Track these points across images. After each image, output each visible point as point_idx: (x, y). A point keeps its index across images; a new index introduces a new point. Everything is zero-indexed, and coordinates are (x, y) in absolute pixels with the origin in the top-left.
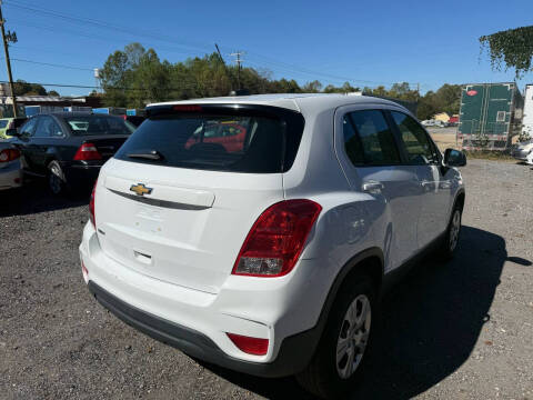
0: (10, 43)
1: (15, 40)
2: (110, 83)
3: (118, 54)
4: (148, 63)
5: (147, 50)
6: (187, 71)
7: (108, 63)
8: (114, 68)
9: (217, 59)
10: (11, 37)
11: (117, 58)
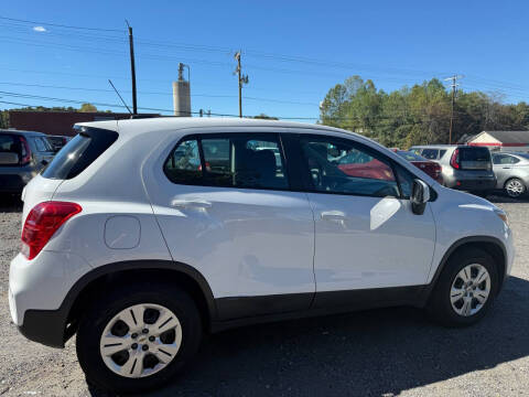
0: (243, 84)
1: (247, 82)
2: (328, 114)
3: (338, 87)
4: (365, 93)
5: (365, 81)
6: (402, 99)
7: (329, 97)
8: (333, 101)
9: (436, 84)
10: (244, 80)
11: (338, 91)
